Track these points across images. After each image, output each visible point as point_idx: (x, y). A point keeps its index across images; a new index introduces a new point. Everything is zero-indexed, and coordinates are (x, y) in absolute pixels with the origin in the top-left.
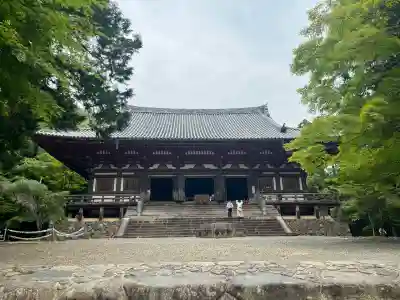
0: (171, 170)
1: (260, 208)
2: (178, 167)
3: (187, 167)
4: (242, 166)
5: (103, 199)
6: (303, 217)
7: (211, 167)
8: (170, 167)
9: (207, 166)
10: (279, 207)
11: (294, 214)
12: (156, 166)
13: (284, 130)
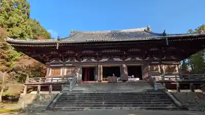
0: (94, 62)
1: (153, 85)
2: (98, 60)
3: (104, 60)
4: (138, 59)
5: (52, 80)
6: (182, 91)
7: (119, 60)
8: (93, 60)
9: (115, 59)
10: (164, 84)
11: (175, 89)
12: (85, 60)
13: (164, 34)
